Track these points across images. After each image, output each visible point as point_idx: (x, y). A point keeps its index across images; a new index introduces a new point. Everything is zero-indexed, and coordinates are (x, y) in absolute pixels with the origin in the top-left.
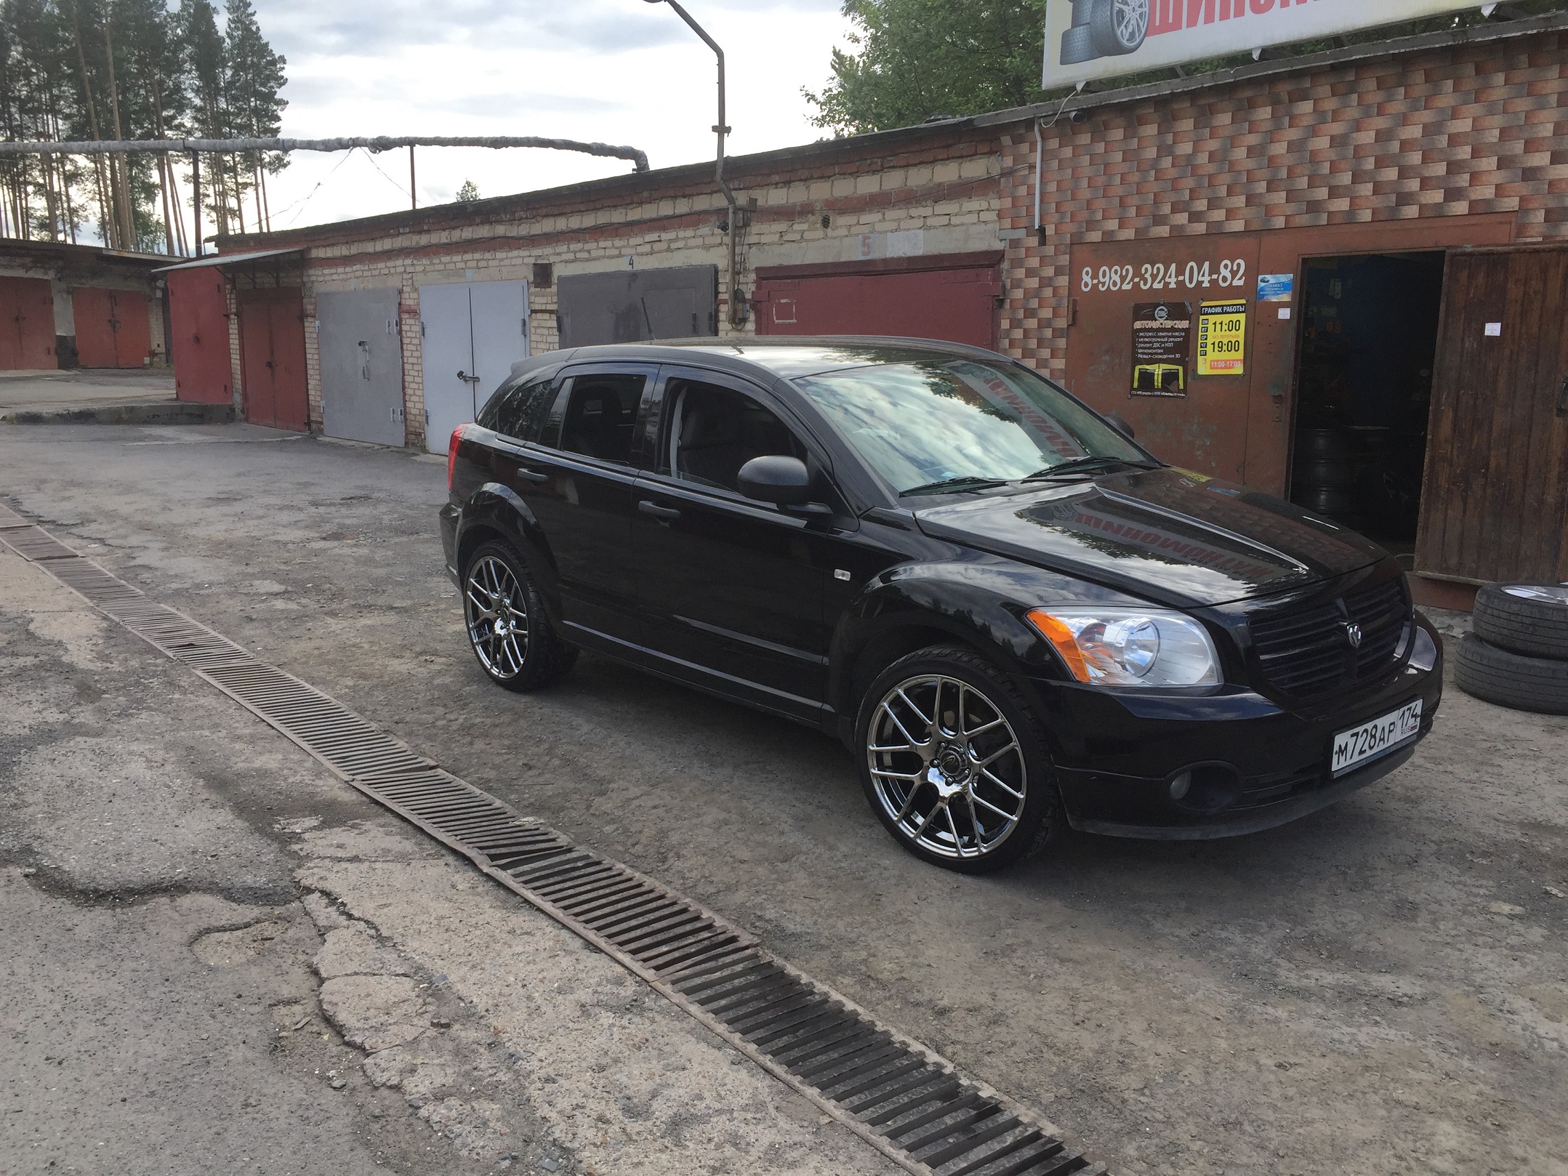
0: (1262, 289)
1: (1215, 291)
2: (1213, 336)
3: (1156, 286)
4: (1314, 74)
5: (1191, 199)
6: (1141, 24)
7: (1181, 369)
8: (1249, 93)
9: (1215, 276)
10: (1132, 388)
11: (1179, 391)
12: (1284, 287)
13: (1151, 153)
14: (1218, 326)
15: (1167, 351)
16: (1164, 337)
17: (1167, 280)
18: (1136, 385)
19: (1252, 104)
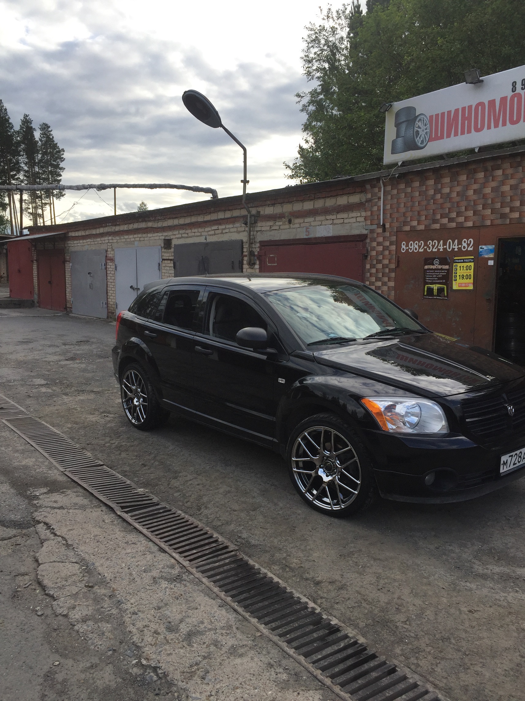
0: (481, 252)
1: (460, 252)
2: (459, 272)
3: (434, 250)
4: (503, 158)
5: (449, 212)
6: (426, 137)
7: (445, 286)
8: (473, 167)
9: (460, 246)
10: (424, 295)
11: (445, 297)
12: (490, 251)
13: (431, 192)
14: (462, 268)
15: (439, 279)
16: (438, 273)
17: (439, 247)
18: (425, 294)
19: (475, 171)
